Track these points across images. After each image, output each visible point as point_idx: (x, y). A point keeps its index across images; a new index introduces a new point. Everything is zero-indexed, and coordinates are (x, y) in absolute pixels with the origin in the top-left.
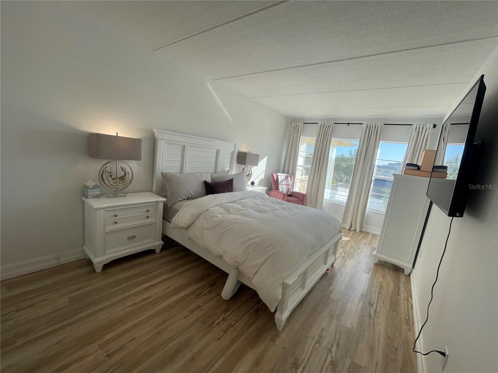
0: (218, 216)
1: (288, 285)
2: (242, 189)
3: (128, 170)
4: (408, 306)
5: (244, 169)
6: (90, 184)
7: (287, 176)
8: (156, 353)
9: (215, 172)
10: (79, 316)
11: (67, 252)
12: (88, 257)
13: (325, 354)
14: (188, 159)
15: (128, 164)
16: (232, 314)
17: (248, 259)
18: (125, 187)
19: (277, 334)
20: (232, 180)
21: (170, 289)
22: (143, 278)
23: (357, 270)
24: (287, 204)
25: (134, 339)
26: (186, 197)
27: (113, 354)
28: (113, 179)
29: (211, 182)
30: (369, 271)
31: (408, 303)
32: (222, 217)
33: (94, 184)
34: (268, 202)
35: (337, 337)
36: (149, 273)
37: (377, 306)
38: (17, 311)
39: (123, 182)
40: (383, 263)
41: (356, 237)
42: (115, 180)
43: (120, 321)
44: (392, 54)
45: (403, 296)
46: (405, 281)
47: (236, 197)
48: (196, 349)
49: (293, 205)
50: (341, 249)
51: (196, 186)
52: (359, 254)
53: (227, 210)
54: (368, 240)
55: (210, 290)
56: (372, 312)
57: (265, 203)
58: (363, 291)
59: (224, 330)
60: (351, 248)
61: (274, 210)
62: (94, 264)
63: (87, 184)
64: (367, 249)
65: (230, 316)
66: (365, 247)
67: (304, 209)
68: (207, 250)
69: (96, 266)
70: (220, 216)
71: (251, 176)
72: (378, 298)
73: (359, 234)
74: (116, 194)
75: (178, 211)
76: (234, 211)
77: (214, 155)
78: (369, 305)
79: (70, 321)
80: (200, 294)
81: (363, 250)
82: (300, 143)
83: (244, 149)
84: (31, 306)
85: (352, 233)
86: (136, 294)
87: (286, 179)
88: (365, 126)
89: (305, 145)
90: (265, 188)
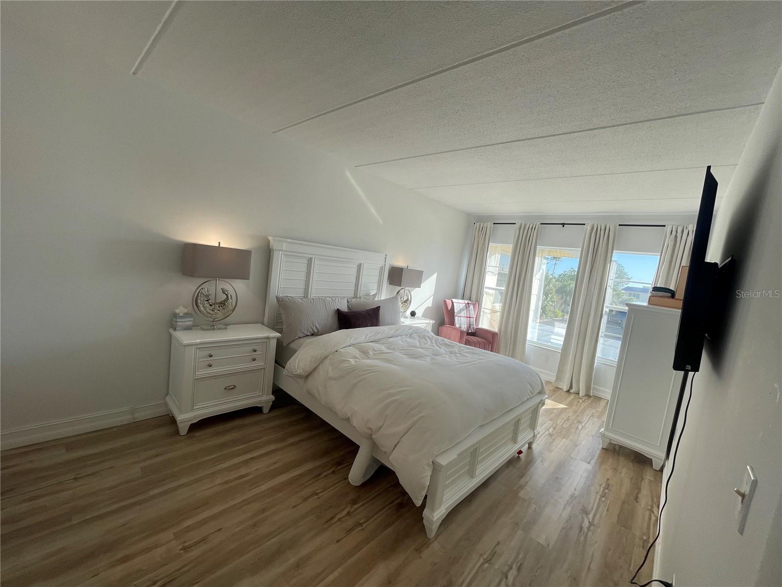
0: (349, 361)
1: (441, 466)
2: (394, 322)
3: (231, 292)
4: (650, 519)
5: (399, 291)
6: (181, 311)
7: (468, 304)
8: (249, 552)
9: (355, 297)
10: (152, 493)
11: (145, 404)
12: (172, 413)
13: (497, 580)
14: (315, 277)
15: (233, 285)
16: (362, 508)
17: (385, 424)
18: (226, 315)
19: (426, 543)
20: (378, 308)
21: (277, 465)
22: (241, 447)
23: (571, 457)
24: (459, 347)
25: (220, 529)
26: (310, 332)
27: (190, 547)
28: (211, 305)
29: (347, 311)
30: (591, 460)
31: (650, 515)
32: (356, 362)
33: (186, 311)
34: (429, 343)
35: (521, 556)
36: (251, 441)
37: (595, 515)
38: (75, 479)
39: (224, 309)
40: (618, 448)
41: (577, 405)
42: (213, 306)
43: (205, 504)
44: (602, 130)
45: (643, 503)
46: (651, 479)
47: (380, 334)
48: (304, 552)
49: (468, 349)
50: (549, 422)
51: (323, 316)
52: (578, 432)
53: (365, 353)
54: (598, 410)
55: (334, 471)
56: (586, 524)
57: (425, 344)
58: (575, 489)
59: (348, 529)
60: (565, 421)
61: (436, 354)
62: (178, 422)
63: (177, 311)
64: (593, 424)
65: (358, 511)
66: (589, 422)
67: (484, 355)
68: (331, 409)
69: (180, 425)
70: (352, 361)
71: (410, 302)
72: (599, 503)
73: (583, 400)
74: (213, 326)
75: (296, 352)
76: (374, 355)
77: (354, 272)
78: (582, 512)
79: (141, 497)
80: (320, 475)
81: (586, 426)
82: (488, 253)
83: (400, 263)
84: (93, 474)
85: (572, 396)
86: (230, 469)
87: (466, 308)
88: (589, 228)
89: (498, 256)
90: (431, 322)
